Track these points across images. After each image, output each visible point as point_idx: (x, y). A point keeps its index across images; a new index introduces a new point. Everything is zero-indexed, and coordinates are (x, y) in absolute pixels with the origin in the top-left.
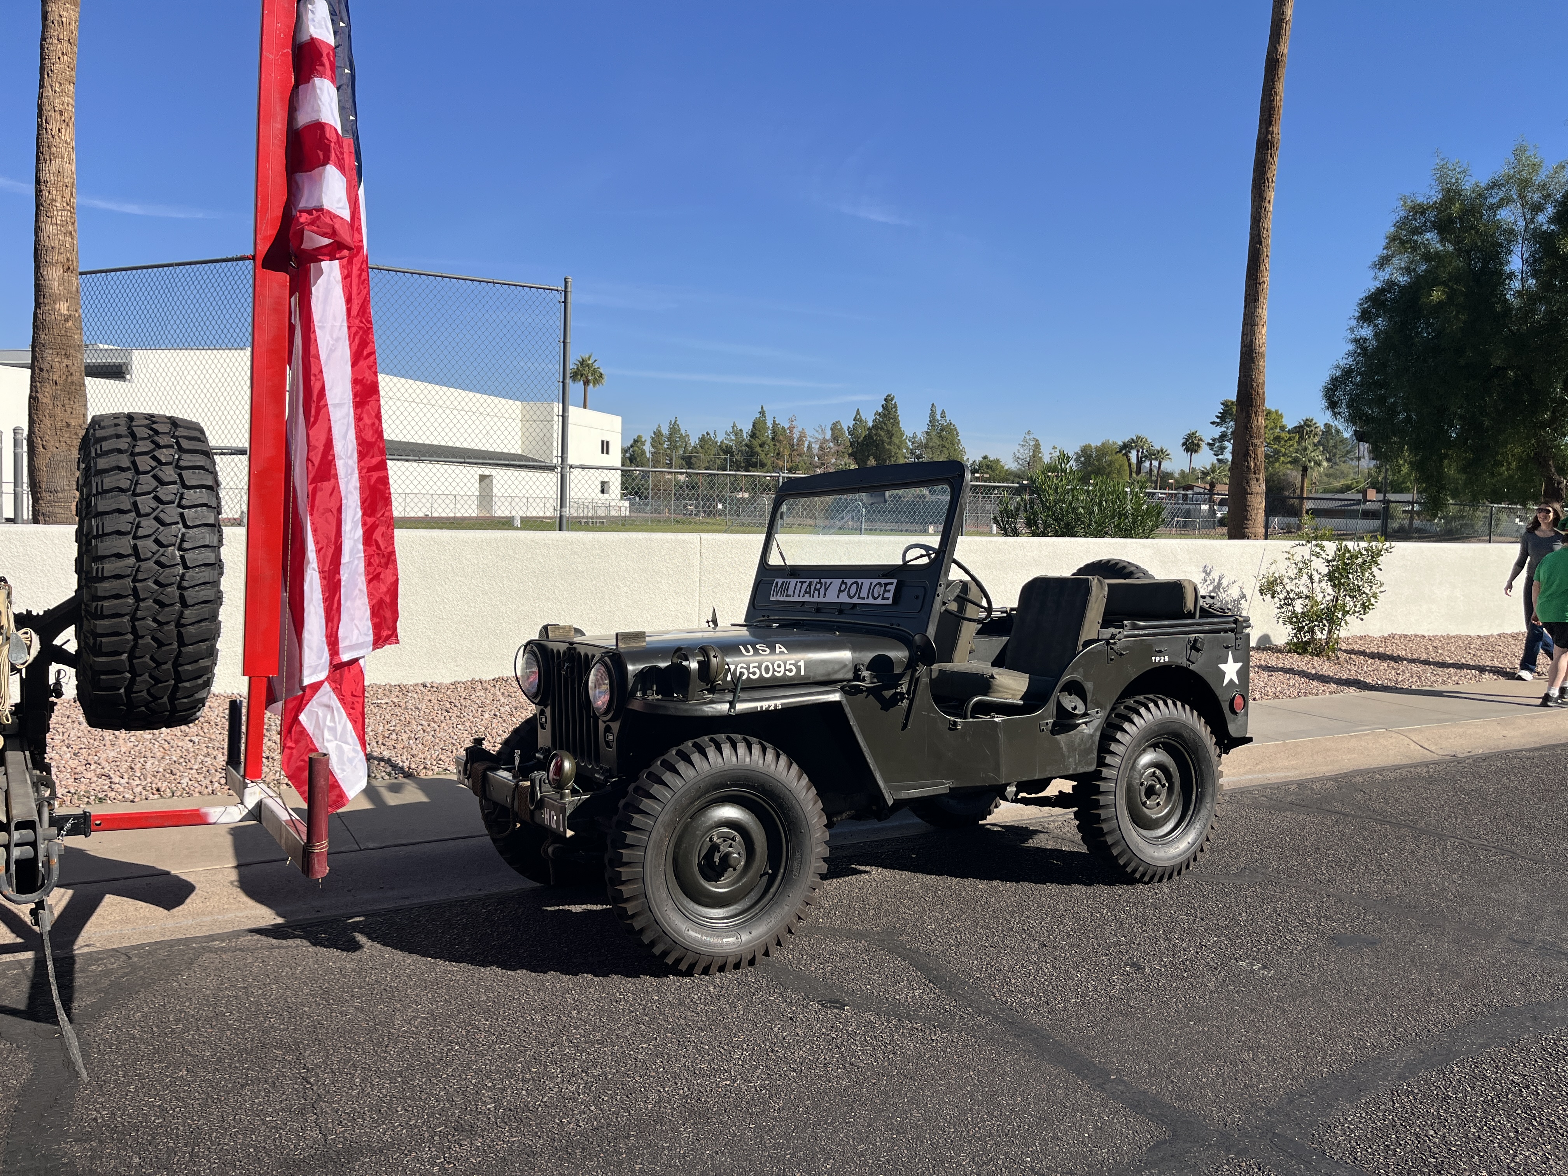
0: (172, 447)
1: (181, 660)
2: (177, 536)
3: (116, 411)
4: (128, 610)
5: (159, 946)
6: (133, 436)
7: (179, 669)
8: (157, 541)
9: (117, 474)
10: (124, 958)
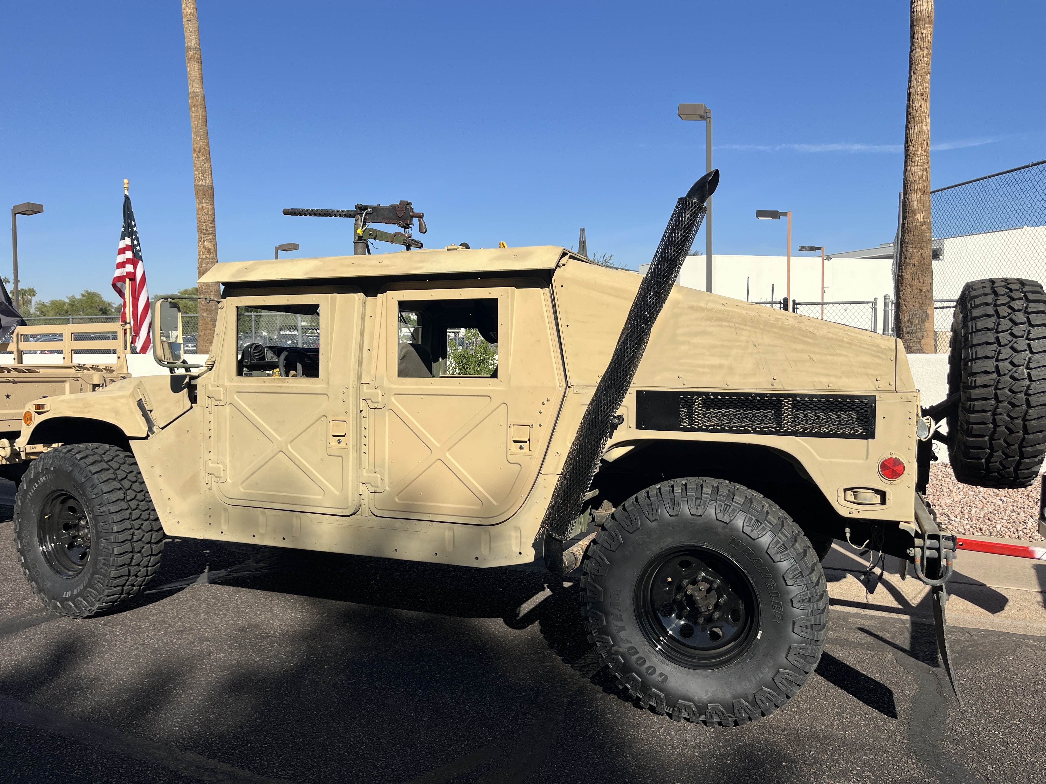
0: (1021, 299)
1: (1025, 444)
2: (1025, 360)
3: (983, 278)
4: (991, 408)
5: (990, 633)
6: (995, 293)
7: (1023, 449)
8: (1012, 363)
9: (985, 319)
10: (967, 635)
